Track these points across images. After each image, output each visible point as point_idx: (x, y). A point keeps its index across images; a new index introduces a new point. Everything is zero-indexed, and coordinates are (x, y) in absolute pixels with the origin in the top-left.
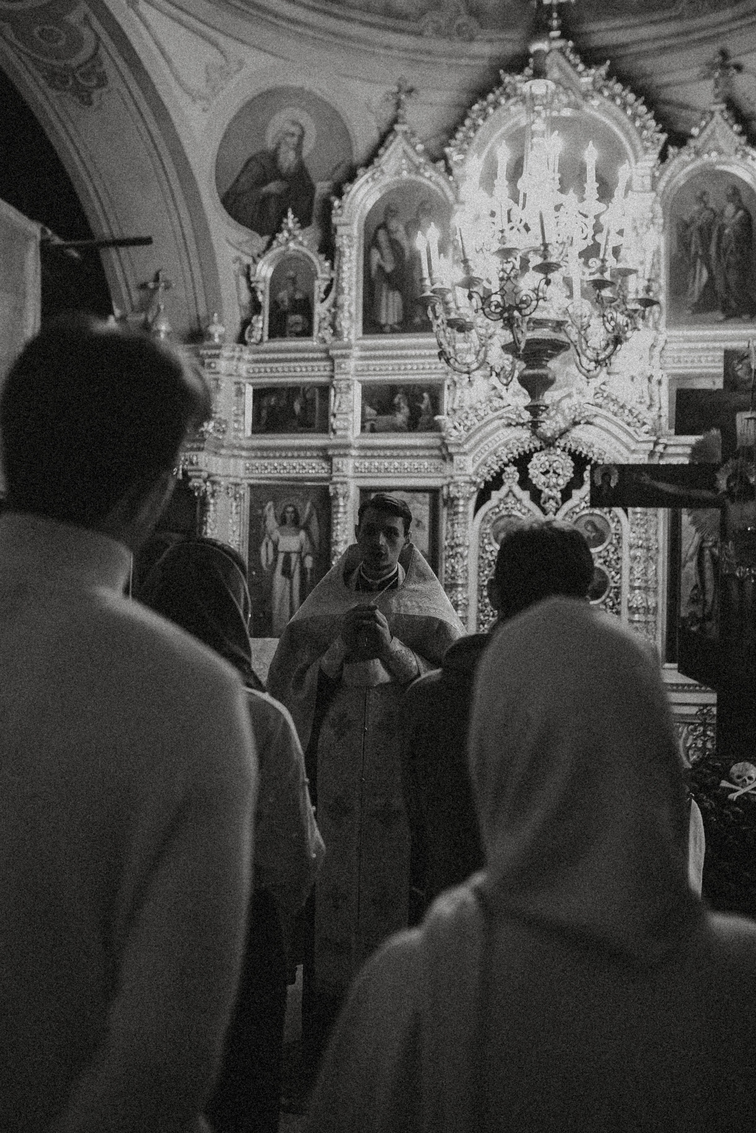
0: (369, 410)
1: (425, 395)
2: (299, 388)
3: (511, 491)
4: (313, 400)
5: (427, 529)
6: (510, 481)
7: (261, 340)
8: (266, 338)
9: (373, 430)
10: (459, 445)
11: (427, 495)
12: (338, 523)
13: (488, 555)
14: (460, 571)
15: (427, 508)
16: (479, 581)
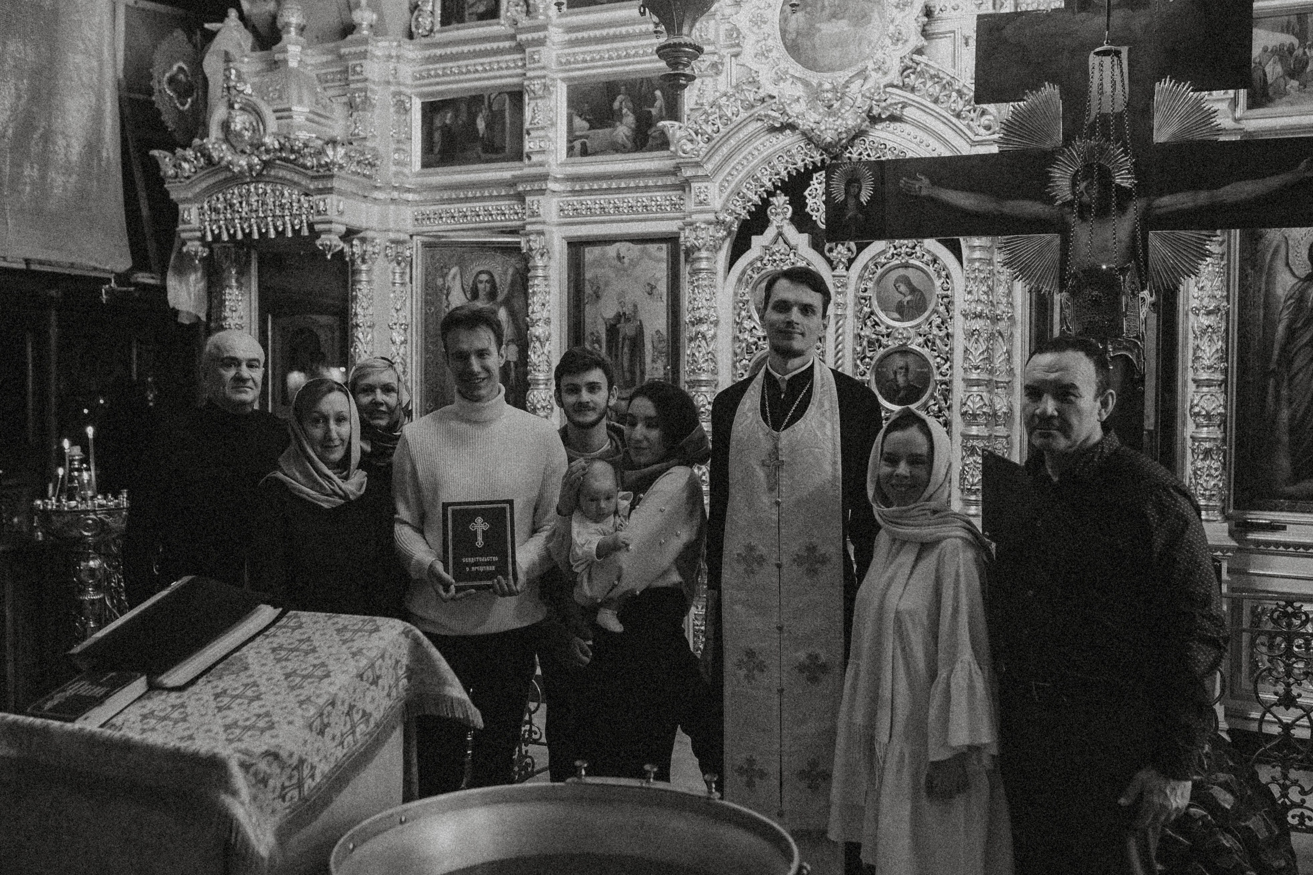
0: (578, 122)
1: (658, 93)
2: (482, 96)
3: (780, 234)
4: (502, 111)
5: (665, 298)
6: (780, 217)
7: (431, 31)
8: (438, 27)
9: (585, 152)
10: (698, 165)
11: (664, 246)
12: (534, 293)
13: (747, 335)
14: (701, 361)
15: (664, 265)
16: (734, 375)
